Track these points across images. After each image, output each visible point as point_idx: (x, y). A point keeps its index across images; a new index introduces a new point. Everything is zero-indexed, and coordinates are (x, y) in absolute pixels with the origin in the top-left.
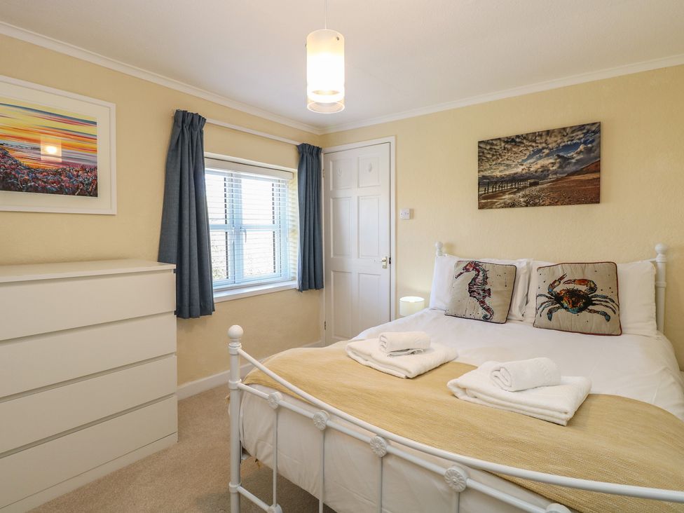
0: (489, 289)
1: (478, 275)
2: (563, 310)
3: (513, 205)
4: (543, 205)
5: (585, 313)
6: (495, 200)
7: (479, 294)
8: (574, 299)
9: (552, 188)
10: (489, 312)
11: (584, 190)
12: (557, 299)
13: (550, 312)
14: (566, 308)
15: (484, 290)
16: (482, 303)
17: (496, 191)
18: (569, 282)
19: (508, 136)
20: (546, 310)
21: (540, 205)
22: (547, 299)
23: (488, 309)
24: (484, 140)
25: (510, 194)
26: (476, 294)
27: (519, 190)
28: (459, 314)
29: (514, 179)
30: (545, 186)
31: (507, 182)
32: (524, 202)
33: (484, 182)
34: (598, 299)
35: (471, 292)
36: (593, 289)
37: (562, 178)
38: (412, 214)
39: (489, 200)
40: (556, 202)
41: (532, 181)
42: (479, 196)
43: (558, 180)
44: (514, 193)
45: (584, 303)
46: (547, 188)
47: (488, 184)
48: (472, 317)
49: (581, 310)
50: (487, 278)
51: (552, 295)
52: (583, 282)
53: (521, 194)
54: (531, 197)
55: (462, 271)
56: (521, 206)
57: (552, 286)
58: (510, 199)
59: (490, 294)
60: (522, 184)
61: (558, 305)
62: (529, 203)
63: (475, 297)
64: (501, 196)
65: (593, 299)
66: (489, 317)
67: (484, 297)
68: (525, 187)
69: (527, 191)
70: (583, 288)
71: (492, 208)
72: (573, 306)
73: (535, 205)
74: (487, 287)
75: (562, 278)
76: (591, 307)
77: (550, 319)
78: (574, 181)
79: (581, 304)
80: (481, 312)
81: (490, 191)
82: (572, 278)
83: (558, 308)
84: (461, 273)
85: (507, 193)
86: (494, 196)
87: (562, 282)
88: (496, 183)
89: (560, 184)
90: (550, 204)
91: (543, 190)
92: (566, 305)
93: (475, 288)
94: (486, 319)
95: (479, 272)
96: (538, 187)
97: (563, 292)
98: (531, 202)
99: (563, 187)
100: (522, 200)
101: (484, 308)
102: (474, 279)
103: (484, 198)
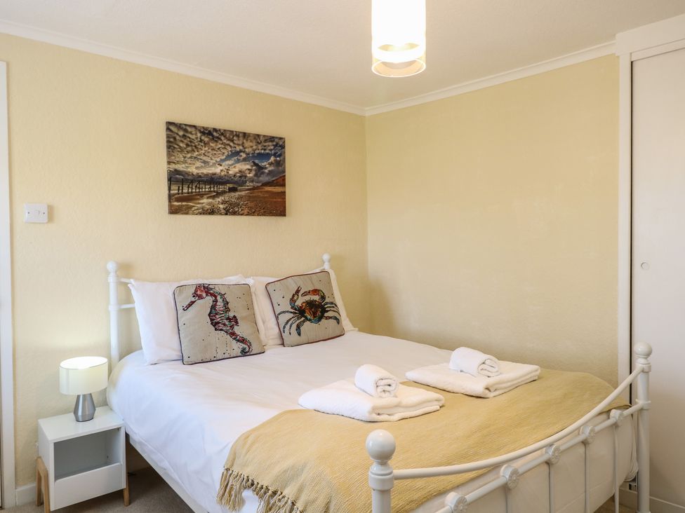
0: (235, 317)
1: (216, 301)
2: (308, 322)
3: (212, 212)
4: (242, 215)
5: (323, 320)
6: (191, 204)
7: (225, 325)
8: (313, 310)
9: (250, 196)
10: (245, 344)
11: (275, 202)
12: (300, 312)
13: (298, 327)
14: (310, 320)
15: (228, 319)
16: (233, 334)
17: (192, 192)
18: (305, 294)
19: (205, 126)
20: (294, 326)
21: (239, 214)
22: (292, 315)
23: (243, 341)
24: (176, 122)
25: (208, 198)
26: (221, 326)
27: (218, 194)
28: (208, 356)
29: (212, 180)
30: (243, 193)
31: (205, 182)
32: (224, 209)
33: (175, 178)
34: (329, 305)
35: (215, 324)
36: (323, 298)
37: (258, 188)
38: (51, 214)
39: (184, 203)
40: (254, 212)
41: (231, 186)
42: (170, 196)
43: (254, 188)
44: (213, 197)
45: (321, 312)
46: (245, 196)
47: (183, 182)
48: (227, 356)
49: (320, 319)
50: (228, 303)
51: (296, 309)
52: (316, 292)
53: (220, 199)
54: (231, 204)
55: (193, 299)
56: (221, 214)
57: (293, 300)
58: (209, 204)
59: (237, 323)
60: (221, 188)
61: (303, 319)
62: (228, 211)
63: (221, 330)
64: (198, 199)
65: (326, 306)
66: (247, 349)
67: (232, 327)
68: (224, 193)
69: (226, 197)
70: (316, 298)
71: (187, 213)
72: (314, 317)
73: (234, 213)
74: (231, 314)
75: (298, 291)
76: (326, 315)
77: (299, 334)
78: (267, 192)
79: (319, 314)
80: (237, 347)
81: (185, 191)
82: (307, 290)
83: (304, 321)
84: (193, 302)
85: (205, 196)
86: (189, 198)
87: (300, 294)
88: (192, 182)
89: (256, 193)
90: (248, 214)
91: (240, 198)
92: (309, 317)
93: (218, 318)
94: (244, 353)
95: (216, 297)
96: (237, 194)
97: (304, 305)
98: (231, 210)
99: (258, 197)
100: (221, 206)
101: (238, 341)
102: (213, 307)
103: (178, 200)
